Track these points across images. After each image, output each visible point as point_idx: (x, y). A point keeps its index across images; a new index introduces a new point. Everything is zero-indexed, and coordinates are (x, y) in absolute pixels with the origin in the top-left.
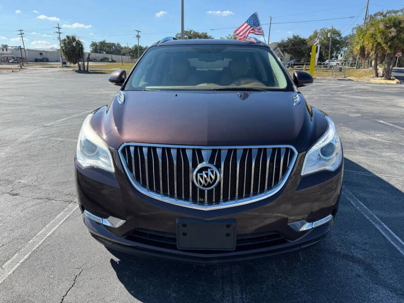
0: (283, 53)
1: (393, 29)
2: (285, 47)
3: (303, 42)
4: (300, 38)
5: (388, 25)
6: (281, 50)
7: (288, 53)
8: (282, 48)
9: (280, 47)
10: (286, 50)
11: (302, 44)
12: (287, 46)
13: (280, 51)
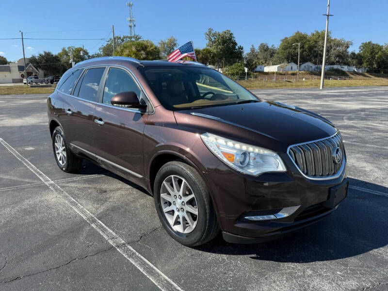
0: (37, 69)
1: (142, 52)
2: (37, 63)
3: (56, 59)
4: (52, 55)
5: (138, 49)
6: (34, 66)
7: (42, 69)
8: (35, 64)
9: (32, 63)
10: (39, 66)
11: (55, 61)
12: (41, 63)
13: (34, 68)
